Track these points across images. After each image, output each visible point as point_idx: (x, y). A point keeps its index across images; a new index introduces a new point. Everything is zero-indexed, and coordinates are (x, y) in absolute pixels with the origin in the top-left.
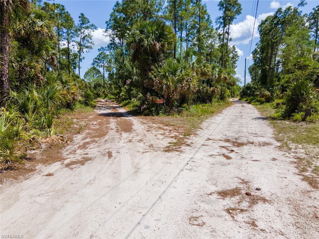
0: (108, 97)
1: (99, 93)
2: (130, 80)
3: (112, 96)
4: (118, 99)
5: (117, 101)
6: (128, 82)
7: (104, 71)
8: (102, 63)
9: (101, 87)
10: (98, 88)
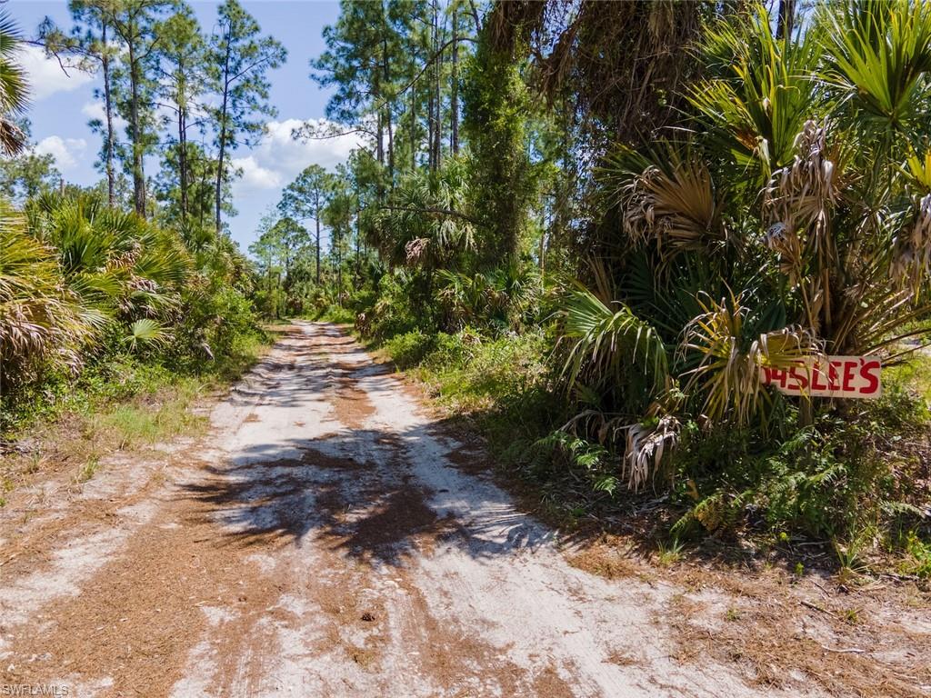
0: (331, 314)
1: (301, 303)
2: (424, 242)
3: (345, 313)
4: (365, 323)
5: (362, 332)
6: (416, 248)
7: (318, 229)
8: (312, 201)
9: (308, 280)
10: (298, 284)
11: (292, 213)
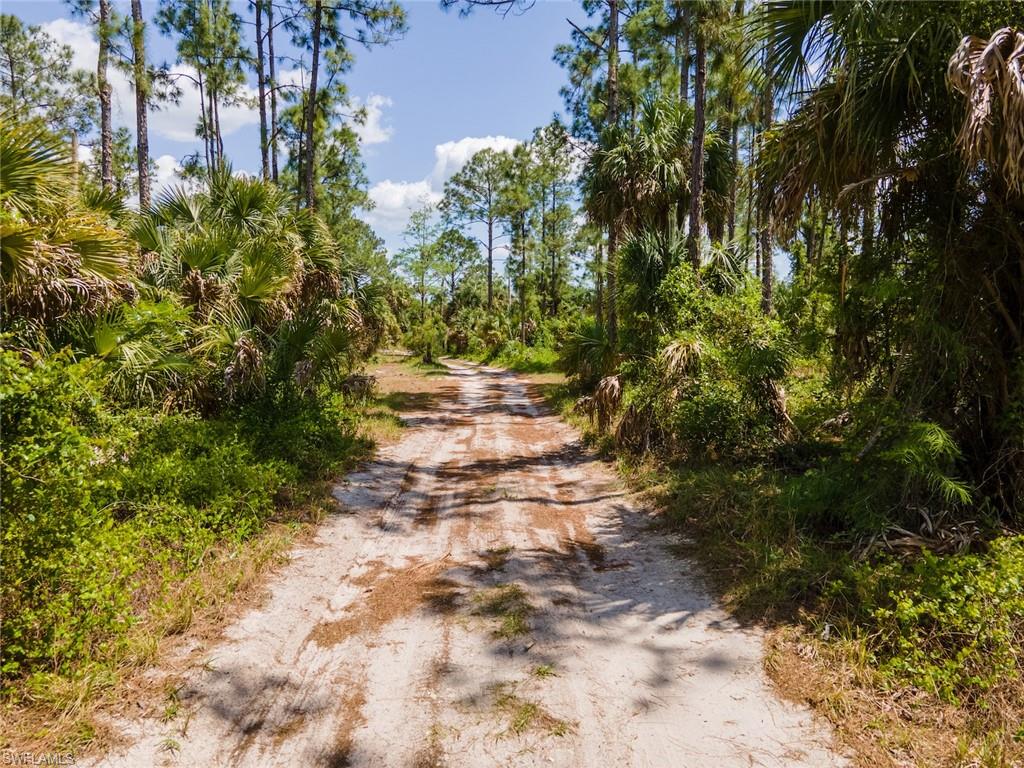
7: (490, 236)
8: (483, 198)
9: (477, 305)
10: (463, 311)
11: (456, 214)
